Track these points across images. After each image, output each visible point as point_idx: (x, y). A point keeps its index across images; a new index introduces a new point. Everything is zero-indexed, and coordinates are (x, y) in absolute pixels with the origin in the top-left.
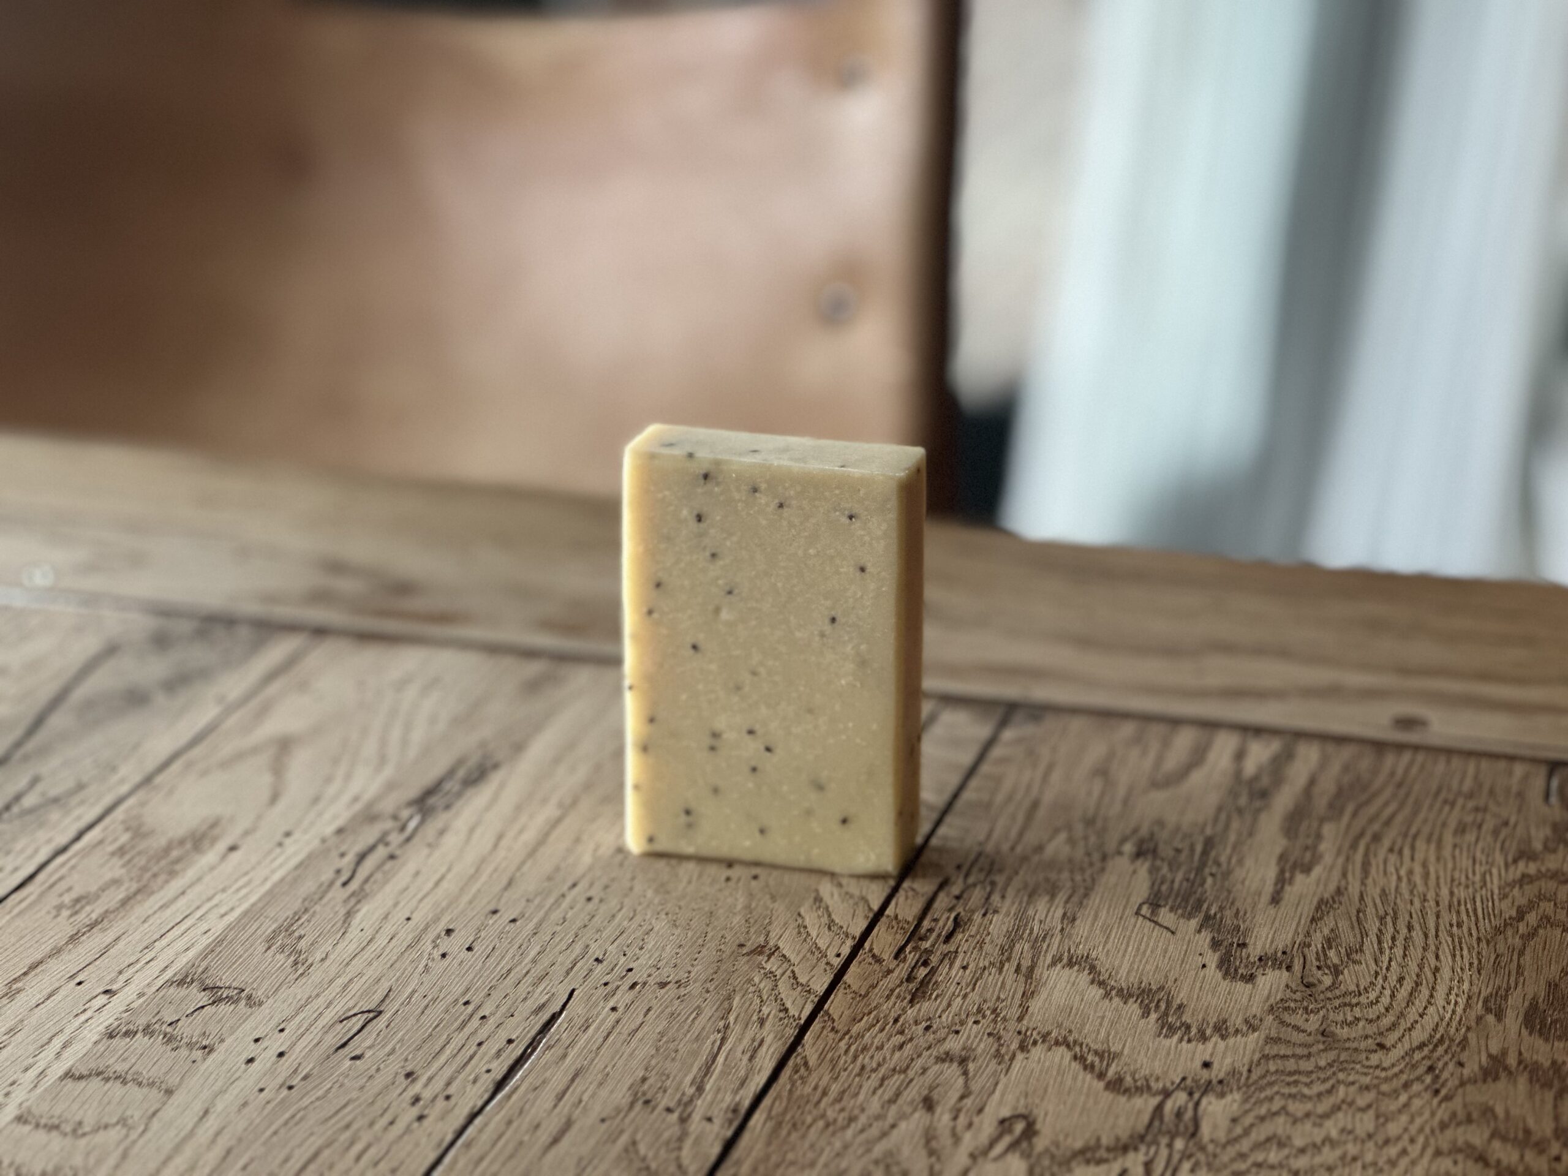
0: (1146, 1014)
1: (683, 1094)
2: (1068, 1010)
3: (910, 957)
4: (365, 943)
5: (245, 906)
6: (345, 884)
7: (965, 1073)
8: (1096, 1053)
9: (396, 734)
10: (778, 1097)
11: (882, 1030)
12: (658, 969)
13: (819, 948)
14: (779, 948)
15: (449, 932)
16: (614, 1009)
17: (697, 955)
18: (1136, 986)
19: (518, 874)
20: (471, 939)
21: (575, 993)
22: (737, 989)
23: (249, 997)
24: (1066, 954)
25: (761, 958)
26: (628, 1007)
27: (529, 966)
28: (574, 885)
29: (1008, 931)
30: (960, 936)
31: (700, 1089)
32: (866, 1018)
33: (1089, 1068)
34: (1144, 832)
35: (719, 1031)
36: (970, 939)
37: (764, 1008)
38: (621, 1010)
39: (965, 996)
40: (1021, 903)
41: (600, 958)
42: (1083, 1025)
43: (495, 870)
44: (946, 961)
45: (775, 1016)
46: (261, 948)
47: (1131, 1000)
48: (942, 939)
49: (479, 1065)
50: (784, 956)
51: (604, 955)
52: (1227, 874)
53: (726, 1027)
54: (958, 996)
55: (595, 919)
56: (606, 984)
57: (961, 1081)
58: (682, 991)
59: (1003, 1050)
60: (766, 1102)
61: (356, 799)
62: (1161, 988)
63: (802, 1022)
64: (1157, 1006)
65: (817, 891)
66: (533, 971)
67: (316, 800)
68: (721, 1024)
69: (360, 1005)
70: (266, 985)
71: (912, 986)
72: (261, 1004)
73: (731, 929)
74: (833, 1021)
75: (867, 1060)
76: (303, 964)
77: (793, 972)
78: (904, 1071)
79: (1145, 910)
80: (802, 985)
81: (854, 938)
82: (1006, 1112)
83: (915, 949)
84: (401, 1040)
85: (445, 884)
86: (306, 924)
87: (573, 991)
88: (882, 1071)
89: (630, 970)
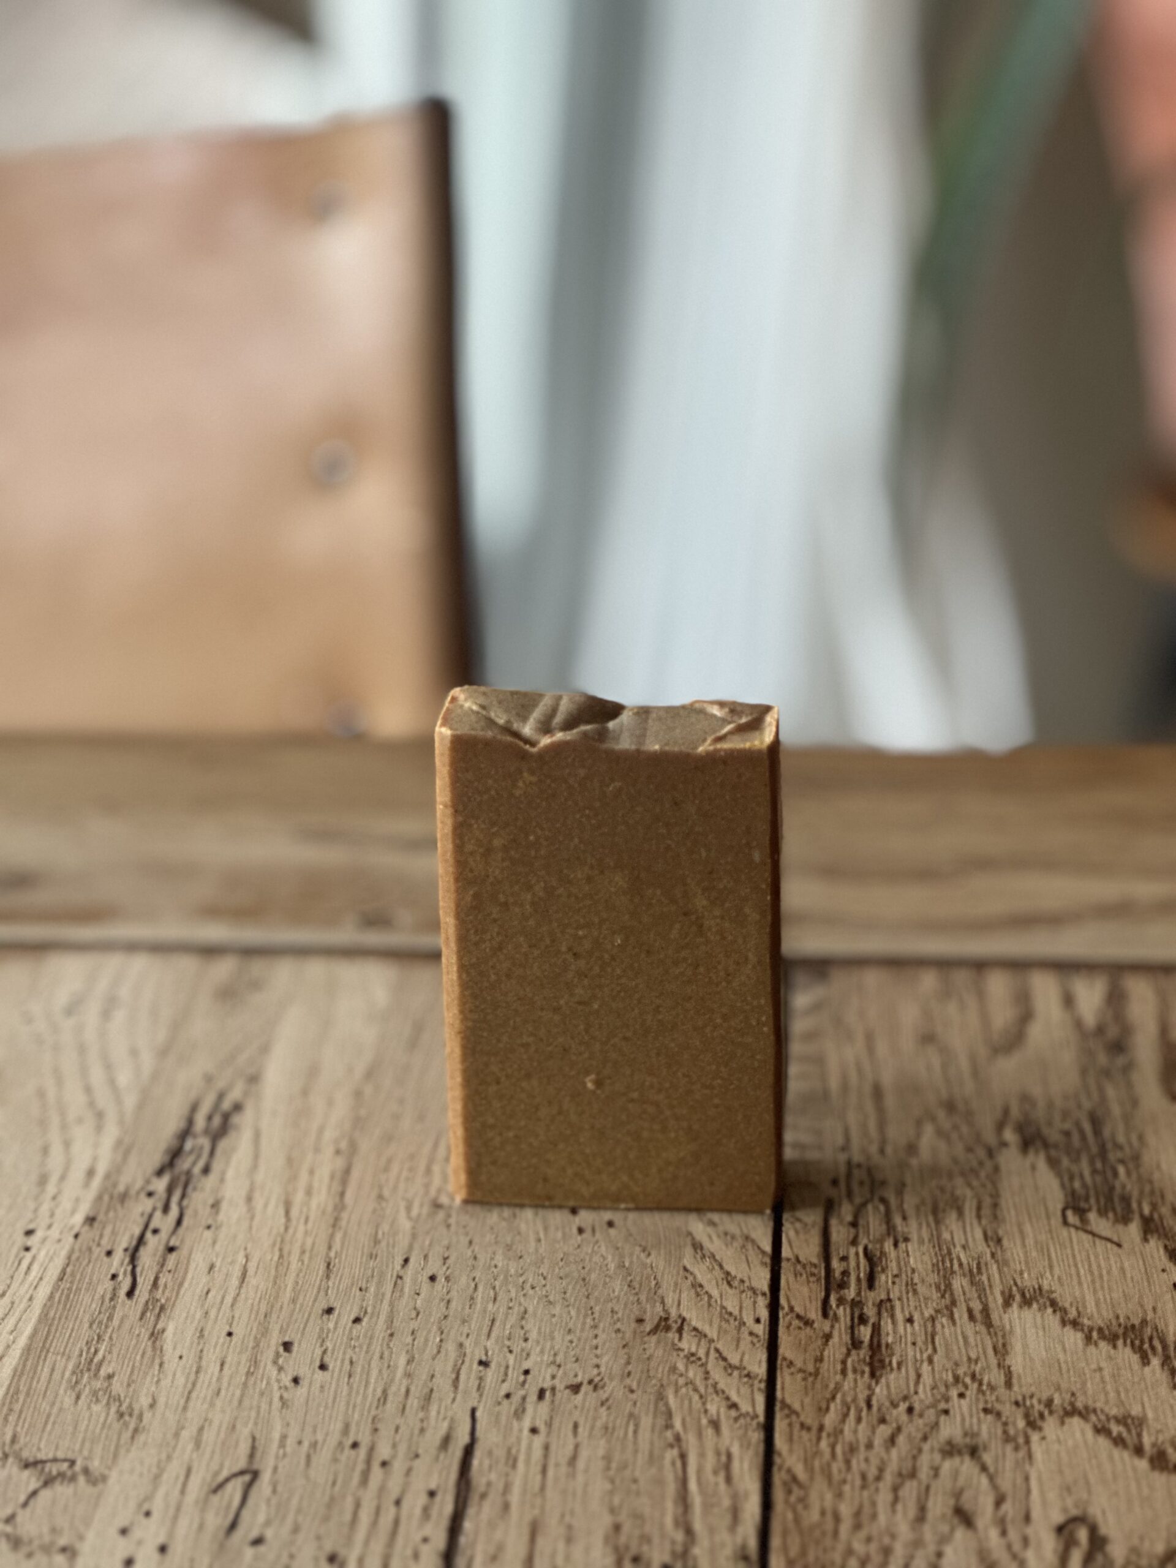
0: (1145, 1361)
1: (673, 1542)
2: (1056, 1365)
3: (841, 1311)
4: (192, 1377)
5: (22, 1341)
6: (130, 1294)
7: (984, 1468)
8: (1118, 1421)
9: (97, 1075)
10: (785, 1533)
11: (859, 1420)
12: (559, 1366)
13: (731, 1314)
14: (684, 1320)
15: (287, 1346)
16: (534, 1431)
17: (595, 1342)
18: (1114, 1322)
19: (332, 1254)
20: (318, 1352)
21: (478, 1414)
22: (665, 1382)
23: (86, 1471)
24: (1014, 1288)
25: (670, 1335)
26: (549, 1424)
27: (405, 1382)
28: (406, 1261)
29: (933, 1265)
30: (883, 1277)
31: (689, 1532)
32: (832, 1406)
33: (1119, 1441)
34: (1015, 1112)
35: (671, 1446)
36: (897, 1280)
37: (709, 1406)
38: (542, 1428)
39: (930, 1361)
40: (928, 1225)
41: (484, 1358)
42: (1084, 1383)
43: (303, 1252)
44: (885, 1314)
45: (728, 1417)
46: (68, 1400)
47: (1120, 1343)
48: (864, 1284)
49: (412, 1531)
50: (695, 1329)
51: (486, 1354)
52: (1136, 1158)
53: (678, 1438)
54: (922, 1361)
55: (453, 1305)
56: (508, 1396)
57: (984, 1481)
58: (603, 1394)
59: (1012, 1432)
60: (775, 1542)
61: (91, 1173)
62: (1144, 1322)
63: (762, 1418)
64: (1153, 1348)
65: (690, 1234)
66: (413, 1388)
67: (43, 1181)
68: (669, 1434)
69: (227, 1464)
70: (98, 1450)
71: (864, 1352)
72: (104, 1478)
73: (618, 1298)
74: (797, 1414)
75: (863, 1466)
76: (131, 1415)
77: (717, 1350)
78: (913, 1474)
79: (1071, 1217)
80: (737, 1368)
81: (764, 1294)
82: (1058, 1518)
83: (841, 1301)
84: (299, 1511)
85: (252, 1281)
86: (108, 1357)
87: (473, 1411)
88: (889, 1478)
89: (527, 1372)
